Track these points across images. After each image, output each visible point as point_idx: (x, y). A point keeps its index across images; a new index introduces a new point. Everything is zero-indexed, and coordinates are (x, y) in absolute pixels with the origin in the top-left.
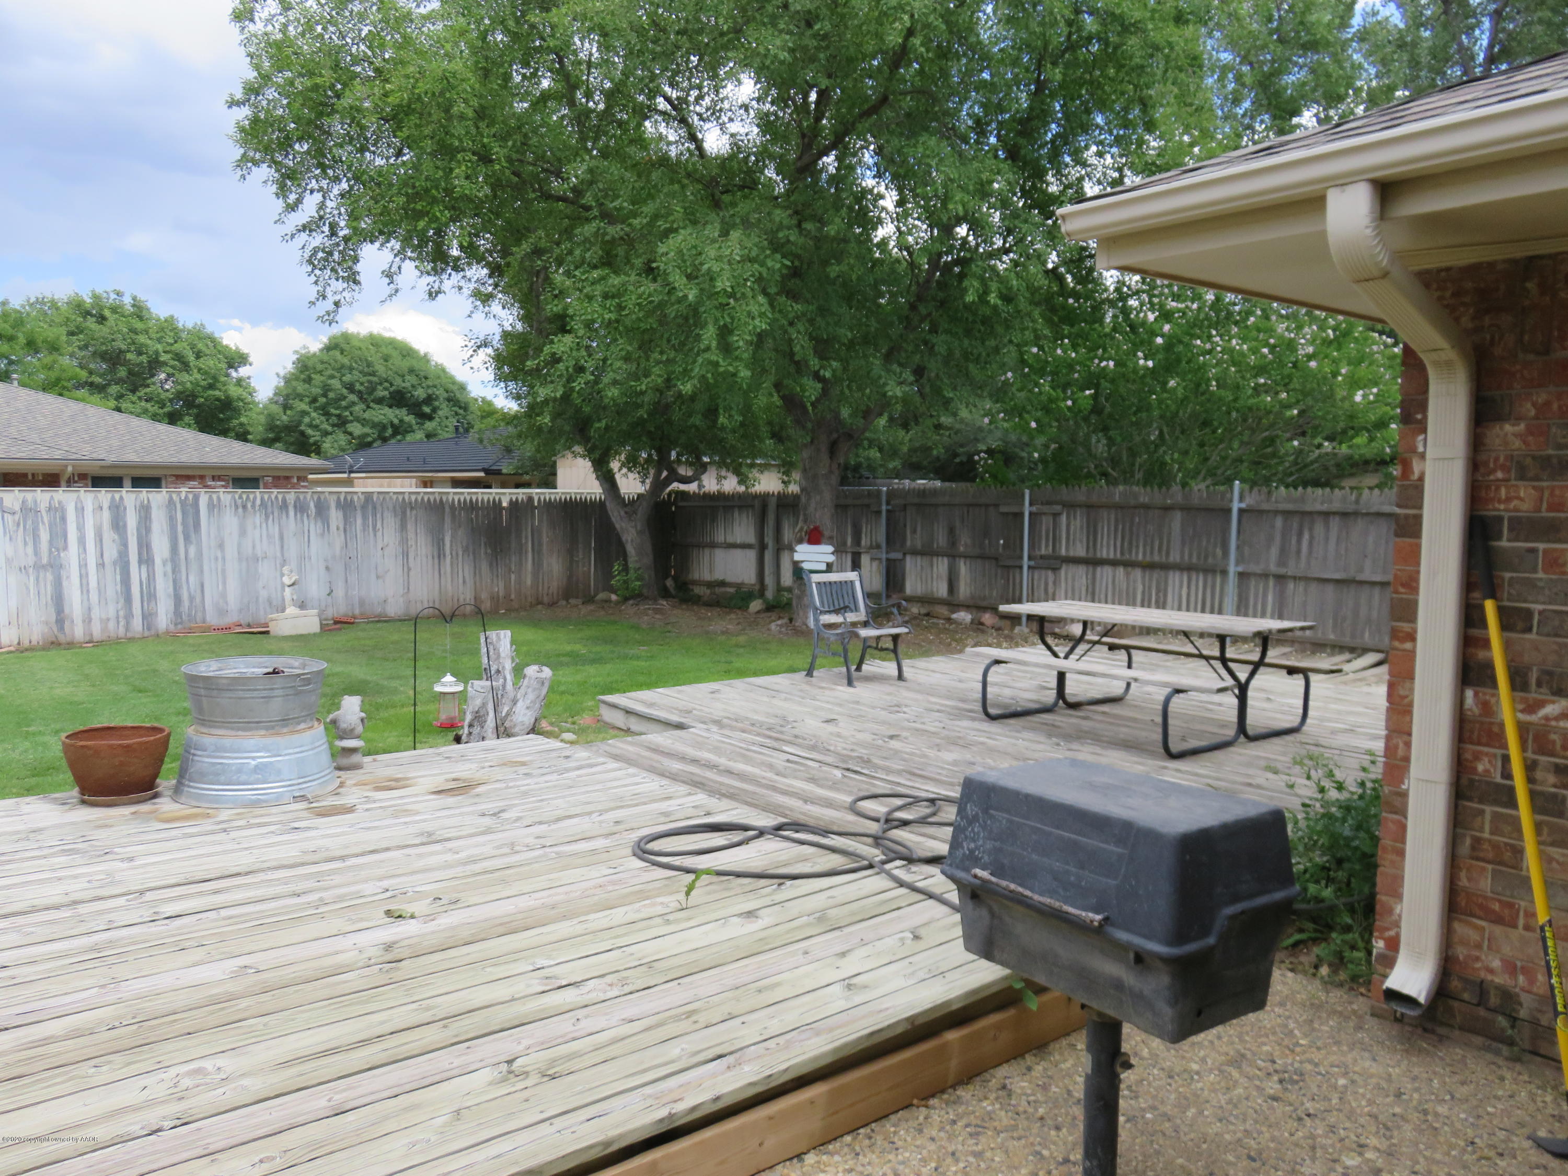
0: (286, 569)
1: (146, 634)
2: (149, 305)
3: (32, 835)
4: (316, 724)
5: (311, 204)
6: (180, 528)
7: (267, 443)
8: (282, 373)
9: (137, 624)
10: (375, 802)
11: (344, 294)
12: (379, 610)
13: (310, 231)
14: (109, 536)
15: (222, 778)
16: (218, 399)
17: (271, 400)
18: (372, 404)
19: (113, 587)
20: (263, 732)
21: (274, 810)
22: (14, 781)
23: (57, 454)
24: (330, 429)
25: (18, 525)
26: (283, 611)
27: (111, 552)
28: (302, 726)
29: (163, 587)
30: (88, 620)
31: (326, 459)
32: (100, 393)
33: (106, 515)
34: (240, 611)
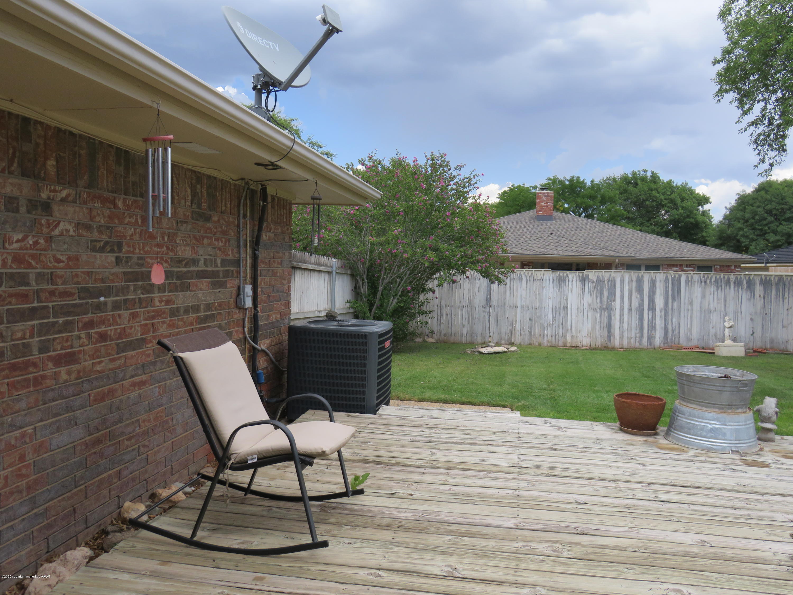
0: (727, 318)
1: (649, 347)
2: (659, 175)
3: (598, 441)
4: (748, 410)
5: (758, 108)
6: (670, 293)
7: (717, 246)
8: (728, 206)
9: (645, 341)
10: (783, 464)
11: (776, 158)
12: (782, 347)
13: (757, 124)
14: (635, 295)
15: (692, 432)
16: (692, 223)
17: (721, 222)
18: (783, 222)
19: (635, 322)
20: (717, 410)
21: (720, 456)
22: (589, 413)
23: (612, 254)
24: (755, 237)
25: (595, 288)
26: (723, 341)
27: (635, 303)
28: (740, 410)
29: (659, 323)
30: (622, 337)
31: (751, 255)
32: (632, 222)
33: (634, 284)
34: (699, 340)
